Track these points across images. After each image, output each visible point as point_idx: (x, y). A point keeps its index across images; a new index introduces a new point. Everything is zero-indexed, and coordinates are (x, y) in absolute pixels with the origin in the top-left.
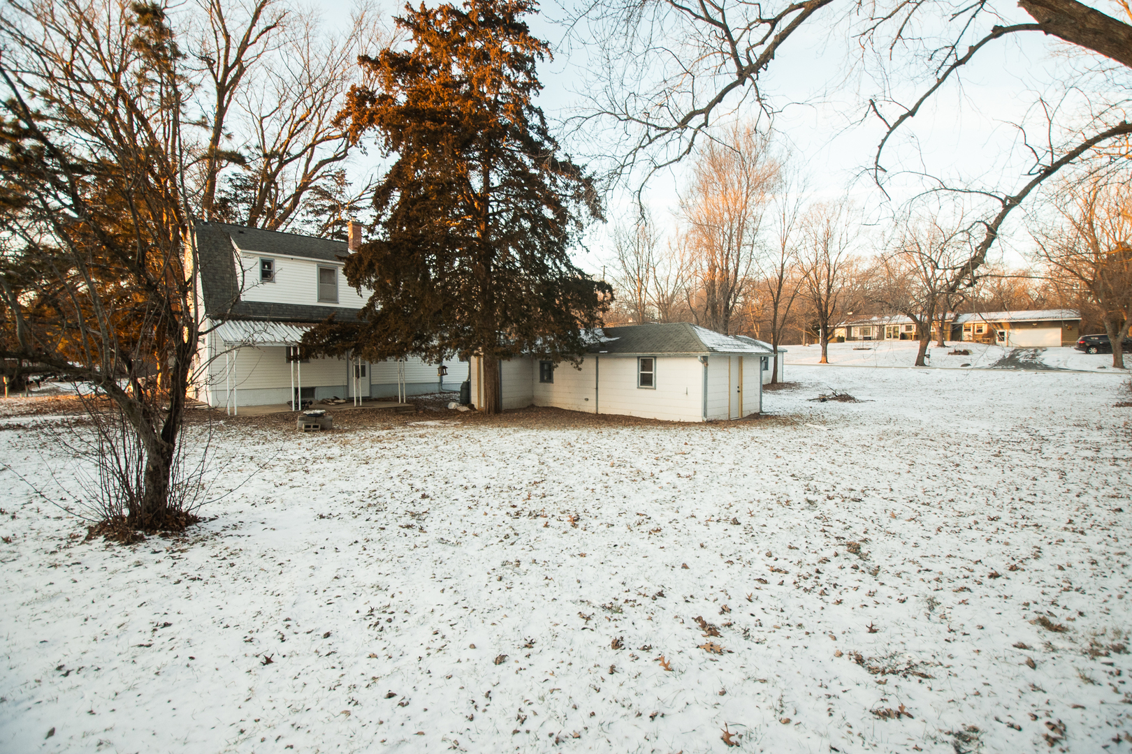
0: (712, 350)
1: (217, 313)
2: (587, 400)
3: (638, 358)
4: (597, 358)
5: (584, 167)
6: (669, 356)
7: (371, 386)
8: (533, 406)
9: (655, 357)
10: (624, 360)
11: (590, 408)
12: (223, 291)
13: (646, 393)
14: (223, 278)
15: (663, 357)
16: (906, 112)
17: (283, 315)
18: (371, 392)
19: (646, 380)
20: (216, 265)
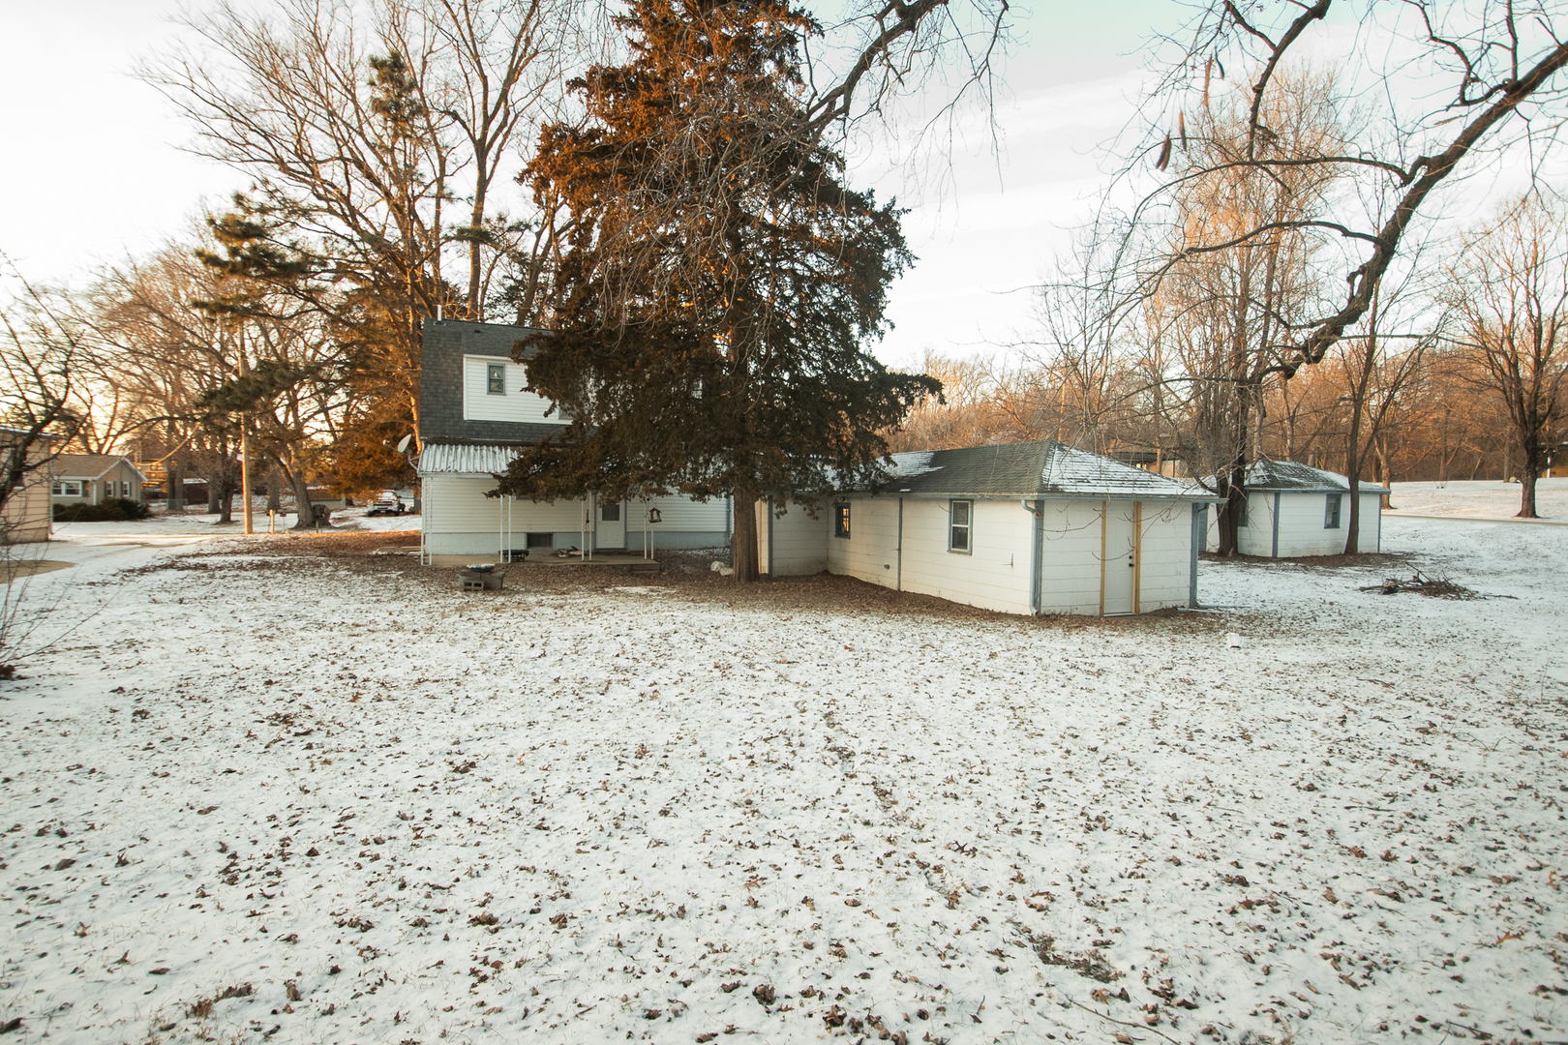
0: (1055, 489)
1: (431, 436)
2: (888, 567)
3: (951, 500)
4: (901, 500)
5: (871, 193)
6: (990, 500)
7: (627, 534)
8: (826, 573)
9: (972, 501)
10: (934, 504)
11: (889, 581)
12: (445, 407)
13: (958, 559)
14: (446, 391)
15: (983, 500)
16: (1304, 11)
17: (514, 436)
18: (626, 543)
19: (960, 540)
20: (441, 375)
